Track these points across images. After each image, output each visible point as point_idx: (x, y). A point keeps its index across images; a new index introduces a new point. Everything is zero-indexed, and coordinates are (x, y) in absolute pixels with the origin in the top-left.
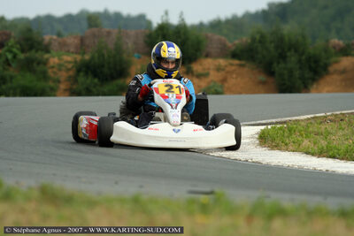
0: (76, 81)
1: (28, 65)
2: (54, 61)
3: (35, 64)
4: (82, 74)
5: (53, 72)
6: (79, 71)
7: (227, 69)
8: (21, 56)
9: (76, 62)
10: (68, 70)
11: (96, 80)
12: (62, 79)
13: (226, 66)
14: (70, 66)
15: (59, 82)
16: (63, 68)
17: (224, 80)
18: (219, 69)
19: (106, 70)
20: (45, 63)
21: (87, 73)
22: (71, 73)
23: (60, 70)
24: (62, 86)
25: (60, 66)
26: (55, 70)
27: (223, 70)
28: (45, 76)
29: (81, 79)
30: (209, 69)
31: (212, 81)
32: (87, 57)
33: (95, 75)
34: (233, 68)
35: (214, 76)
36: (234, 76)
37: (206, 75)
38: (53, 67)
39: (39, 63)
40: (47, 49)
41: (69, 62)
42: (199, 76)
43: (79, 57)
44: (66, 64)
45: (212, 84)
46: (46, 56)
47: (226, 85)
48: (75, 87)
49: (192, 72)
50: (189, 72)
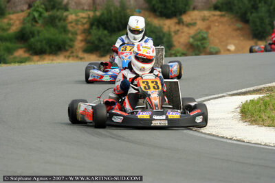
0: (90, 33)
1: (52, 22)
2: (72, 17)
3: (57, 21)
4: (94, 27)
5: (72, 26)
6: (92, 25)
7: (210, 19)
8: (46, 14)
9: (89, 18)
10: (84, 24)
11: (106, 32)
12: (79, 32)
13: (210, 17)
14: (85, 21)
15: (76, 34)
16: (80, 23)
17: (208, 28)
18: (204, 19)
19: (113, 23)
20: (65, 19)
21: (98, 27)
22: (86, 26)
23: (77, 24)
24: (80, 38)
25: (77, 21)
26: (72, 25)
27: (208, 19)
28: (65, 30)
29: (94, 31)
30: (196, 19)
31: (199, 29)
32: (98, 14)
33: (105, 28)
34: (216, 18)
35: (200, 25)
36: (217, 24)
37: (194, 24)
38: (71, 22)
39: (60, 20)
40: (66, 8)
41: (84, 18)
42: (188, 25)
43: (91, 14)
44: (82, 20)
45: (199, 31)
46: (66, 13)
47: (210, 32)
48: (89, 38)
49: (183, 23)
50: (180, 22)
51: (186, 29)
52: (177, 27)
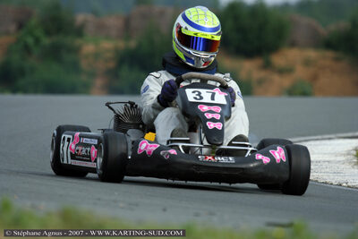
1: (55, 53)
2: (89, 48)
3: (64, 52)
6: (121, 62)
8: (46, 41)
9: (117, 49)
10: (107, 61)
12: (98, 72)
14: (109, 55)
15: (93, 75)
17: (315, 78)
18: (307, 63)
20: (76, 50)
22: (112, 65)
24: (99, 82)
25: (97, 55)
28: (75, 67)
29: (125, 72)
31: (298, 78)
32: (133, 44)
34: (327, 62)
35: (301, 73)
38: (87, 57)
39: (69, 51)
40: (79, 32)
41: (108, 51)
42: (282, 71)
43: (121, 44)
46: (78, 42)
47: (317, 84)
49: (272, 66)
50: (267, 66)
51: (276, 78)
52: (262, 74)
